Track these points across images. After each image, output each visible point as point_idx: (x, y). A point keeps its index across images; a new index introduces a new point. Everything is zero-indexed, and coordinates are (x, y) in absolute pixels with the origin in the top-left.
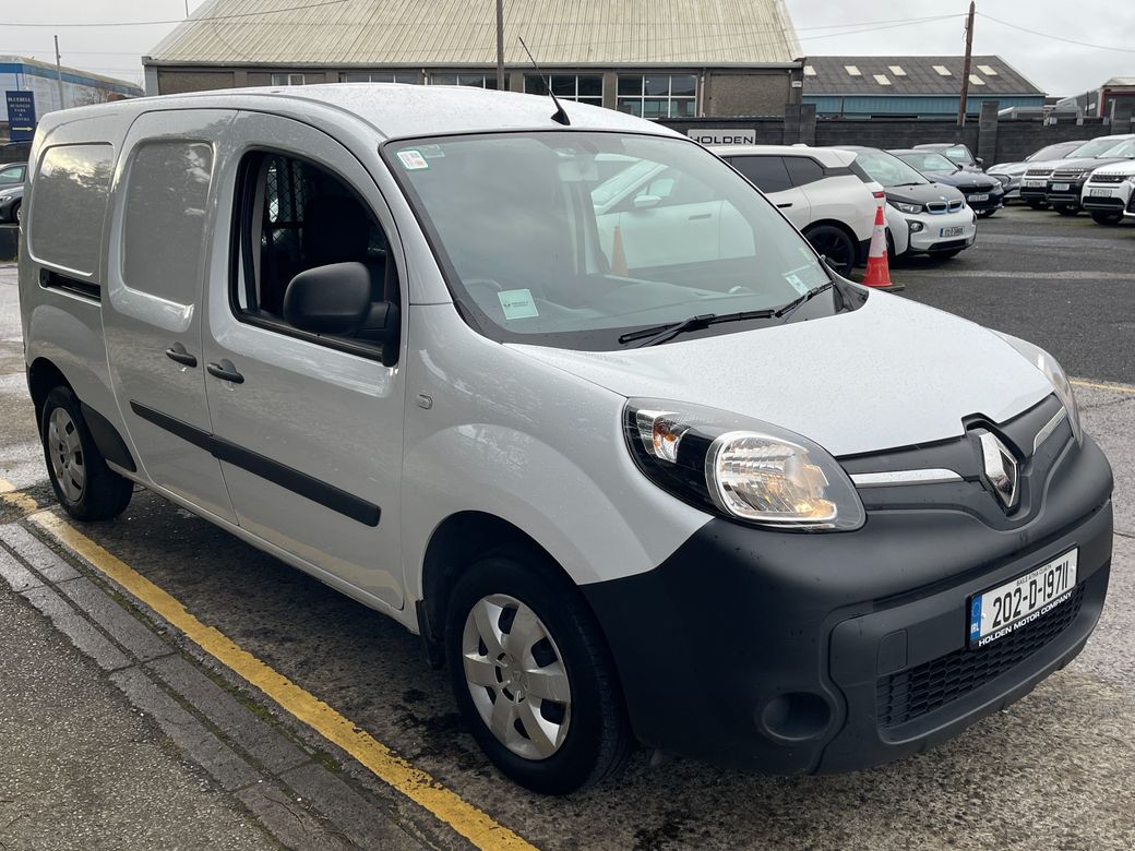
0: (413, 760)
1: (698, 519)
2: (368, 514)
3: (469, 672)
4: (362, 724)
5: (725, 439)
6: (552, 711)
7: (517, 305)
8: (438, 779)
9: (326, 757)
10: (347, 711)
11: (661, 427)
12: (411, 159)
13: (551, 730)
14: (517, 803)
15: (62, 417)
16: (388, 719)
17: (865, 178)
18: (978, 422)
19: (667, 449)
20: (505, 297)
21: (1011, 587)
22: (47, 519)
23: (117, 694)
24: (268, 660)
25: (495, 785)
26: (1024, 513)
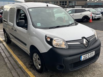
0: (28, 68)
1: (51, 47)
2: (26, 45)
3: (34, 60)
4: (25, 65)
5: (55, 39)
6: (40, 65)
7: (39, 25)
8: (30, 71)
9: (20, 68)
10: (24, 63)
12: (30, 10)
13: (40, 67)
14: (37, 73)
17: (90, 11)
20: (37, 24)
21: (86, 55)
22: (4, 43)
24: (19, 58)
25: (35, 71)
26: (88, 47)
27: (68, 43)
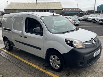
0: (45, 70)
2: (40, 49)
3: (50, 62)
4: (40, 67)
6: (59, 65)
7: (53, 30)
8: (48, 71)
9: (38, 70)
11: (68, 40)
13: (58, 66)
14: (55, 73)
15: (7, 42)
16: (42, 66)
18: (92, 39)
19: (69, 42)
21: (96, 52)
22: (5, 51)
23: (17, 66)
25: (53, 71)
27: (85, 44)
